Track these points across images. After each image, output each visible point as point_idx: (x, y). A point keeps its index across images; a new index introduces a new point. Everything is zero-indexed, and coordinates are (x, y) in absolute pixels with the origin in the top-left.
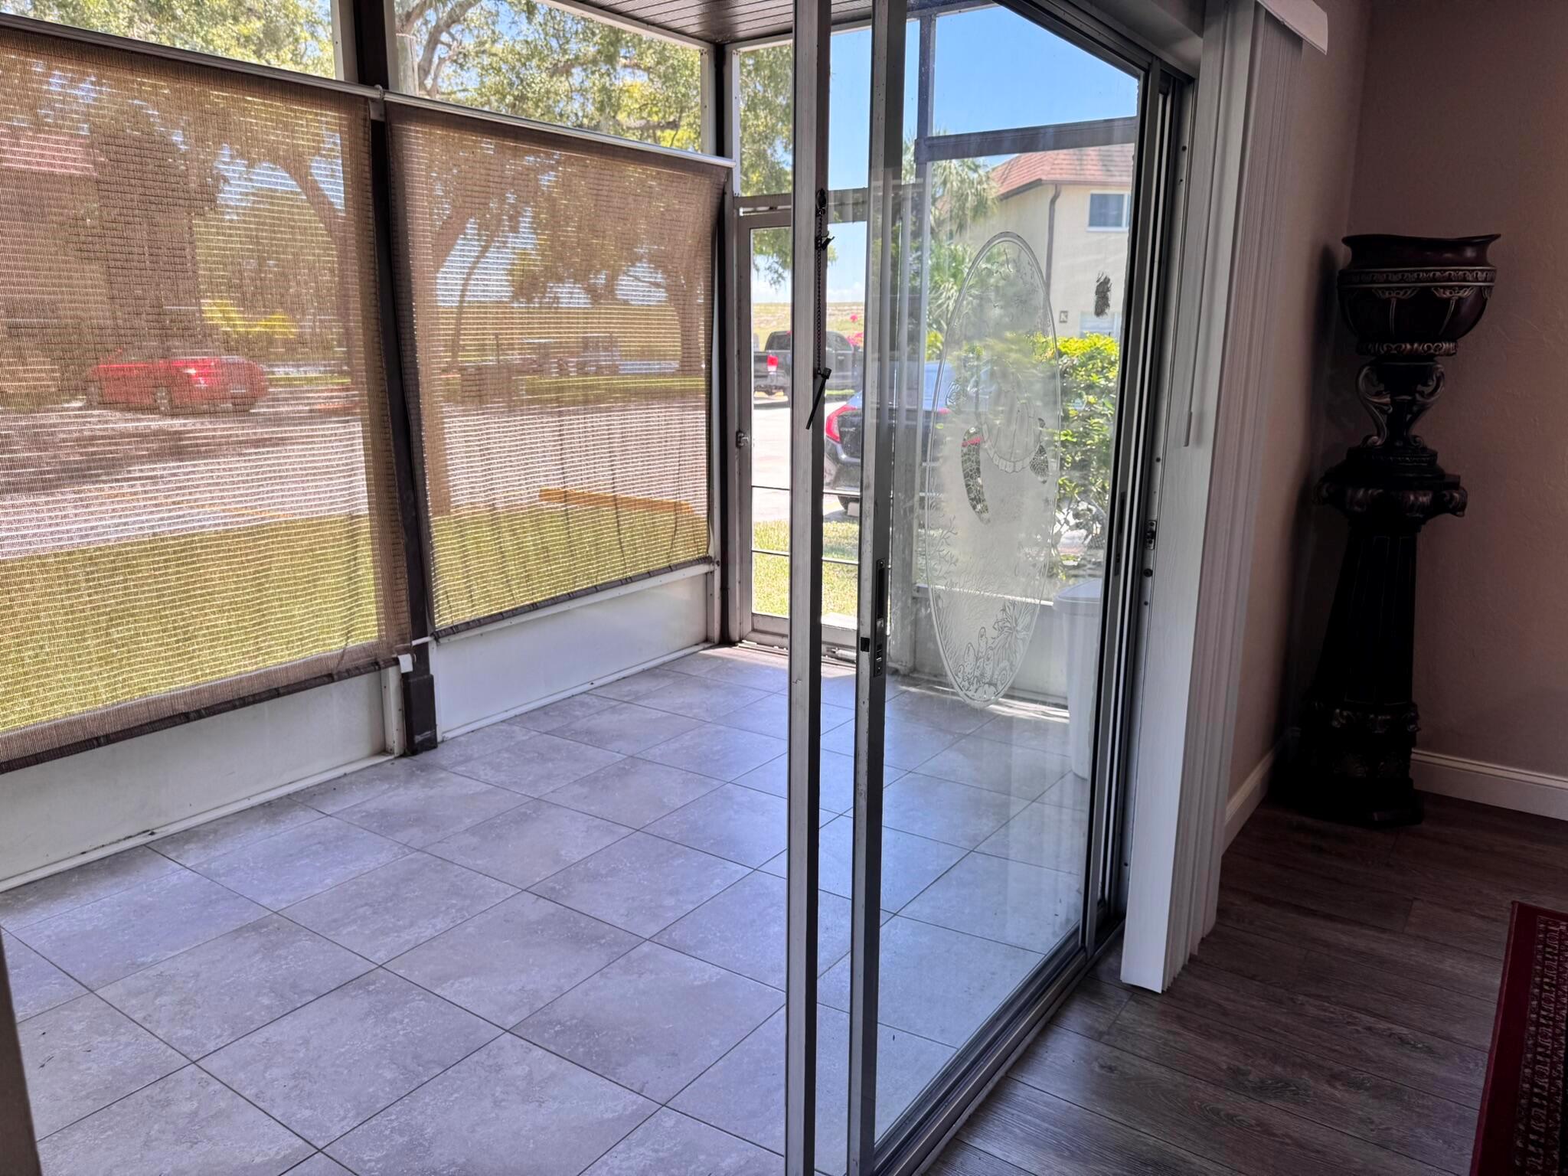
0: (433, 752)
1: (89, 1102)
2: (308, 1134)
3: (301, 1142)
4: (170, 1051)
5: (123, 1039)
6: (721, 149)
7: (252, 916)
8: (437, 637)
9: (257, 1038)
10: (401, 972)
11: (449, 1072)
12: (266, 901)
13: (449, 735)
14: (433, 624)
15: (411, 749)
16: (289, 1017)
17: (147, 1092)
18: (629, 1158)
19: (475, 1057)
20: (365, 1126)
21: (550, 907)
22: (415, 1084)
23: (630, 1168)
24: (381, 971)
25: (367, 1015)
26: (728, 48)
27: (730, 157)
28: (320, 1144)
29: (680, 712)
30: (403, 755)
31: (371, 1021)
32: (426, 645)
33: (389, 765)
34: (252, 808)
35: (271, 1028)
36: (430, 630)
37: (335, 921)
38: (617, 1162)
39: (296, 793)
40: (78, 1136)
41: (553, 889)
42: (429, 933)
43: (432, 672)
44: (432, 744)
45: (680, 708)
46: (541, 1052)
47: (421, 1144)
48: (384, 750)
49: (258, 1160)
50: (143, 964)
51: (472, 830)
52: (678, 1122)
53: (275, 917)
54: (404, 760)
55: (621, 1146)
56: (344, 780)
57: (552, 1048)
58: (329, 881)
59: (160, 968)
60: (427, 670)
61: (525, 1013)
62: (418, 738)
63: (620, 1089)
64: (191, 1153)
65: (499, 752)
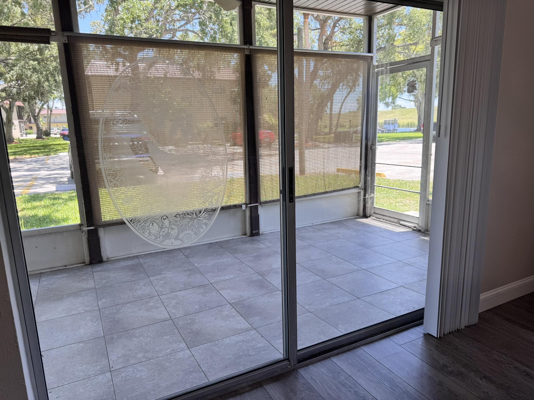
0: (258, 236)
1: (134, 299)
2: (171, 315)
3: (169, 316)
4: (156, 292)
5: (148, 288)
6: (370, 51)
7: (190, 268)
8: (261, 203)
9: (174, 294)
10: (215, 286)
11: (210, 310)
12: (195, 265)
13: (264, 233)
14: (260, 200)
15: (252, 235)
16: (184, 291)
17: (146, 299)
18: (236, 338)
19: (218, 308)
20: (184, 317)
21: (260, 277)
22: (201, 310)
23: (235, 340)
24: (210, 285)
25: (201, 293)
26: (373, 16)
27: (372, 53)
28: (172, 318)
29: (334, 235)
30: (250, 236)
31: (200, 295)
32: (257, 206)
33: (245, 238)
34: (207, 244)
35: (178, 292)
36: (259, 202)
37: (208, 272)
38: (233, 338)
39: (219, 242)
40: (128, 305)
41: (264, 274)
42: (227, 278)
43: (259, 213)
44: (258, 234)
45: (334, 234)
46: (234, 310)
47: (193, 323)
48: (245, 234)
49: (158, 318)
50: (162, 274)
51: (254, 257)
52: (255, 333)
53: (196, 269)
54: (250, 237)
55: (237, 335)
56: (232, 240)
57: (237, 310)
58: (212, 263)
59: (165, 275)
60: (257, 213)
61: (237, 300)
62: (254, 232)
63: (247, 322)
64: (147, 313)
65: (274, 238)
